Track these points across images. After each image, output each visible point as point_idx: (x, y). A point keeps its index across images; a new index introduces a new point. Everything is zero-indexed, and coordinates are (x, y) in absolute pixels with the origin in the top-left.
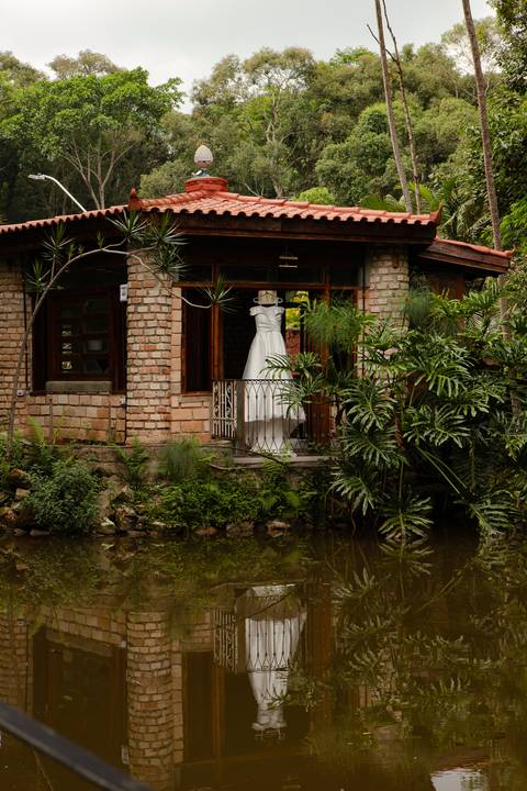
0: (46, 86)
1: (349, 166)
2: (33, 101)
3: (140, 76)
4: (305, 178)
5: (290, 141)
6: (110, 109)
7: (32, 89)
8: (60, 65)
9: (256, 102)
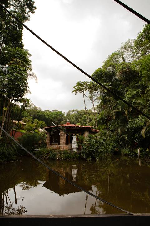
0: (52, 113)
1: (82, 121)
2: (50, 114)
3: (61, 112)
4: (78, 122)
5: (76, 118)
6: (58, 115)
7: (50, 113)
8: (53, 111)
9: (73, 114)
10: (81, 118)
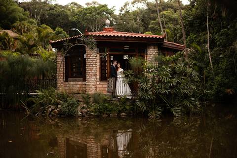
0: (84, 9)
1: (156, 26)
2: (80, 12)
3: (106, 6)
4: (146, 29)
5: (143, 21)
6: (98, 14)
7: (80, 9)
8: (88, 4)
9: (134, 12)
10: (154, 19)
